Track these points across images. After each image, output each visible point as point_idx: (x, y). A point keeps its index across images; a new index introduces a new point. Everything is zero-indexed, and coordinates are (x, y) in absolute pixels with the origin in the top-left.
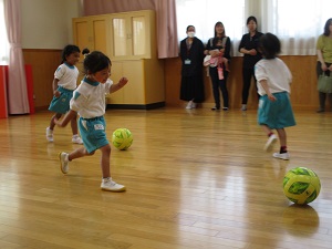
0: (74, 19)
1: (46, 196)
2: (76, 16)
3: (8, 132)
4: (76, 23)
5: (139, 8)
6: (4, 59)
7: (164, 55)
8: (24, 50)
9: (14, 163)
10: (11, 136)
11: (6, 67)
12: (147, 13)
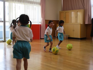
0: (60, 12)
1: (54, 65)
2: (60, 11)
3: (40, 43)
4: (60, 13)
5: (80, 9)
6: (40, 22)
7: (87, 23)
8: (45, 20)
9: (41, 53)
10: (40, 45)
11: (41, 25)
12: (82, 10)
